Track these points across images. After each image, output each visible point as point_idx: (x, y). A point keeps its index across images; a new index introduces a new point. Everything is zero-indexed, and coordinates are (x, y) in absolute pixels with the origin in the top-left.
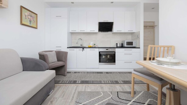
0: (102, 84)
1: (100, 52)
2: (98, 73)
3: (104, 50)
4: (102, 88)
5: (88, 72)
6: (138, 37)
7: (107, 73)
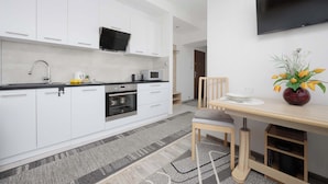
0: (134, 161)
1: (107, 94)
2: (107, 140)
3: (116, 88)
4: (141, 170)
5: (79, 149)
6: (166, 65)
7: (126, 134)
